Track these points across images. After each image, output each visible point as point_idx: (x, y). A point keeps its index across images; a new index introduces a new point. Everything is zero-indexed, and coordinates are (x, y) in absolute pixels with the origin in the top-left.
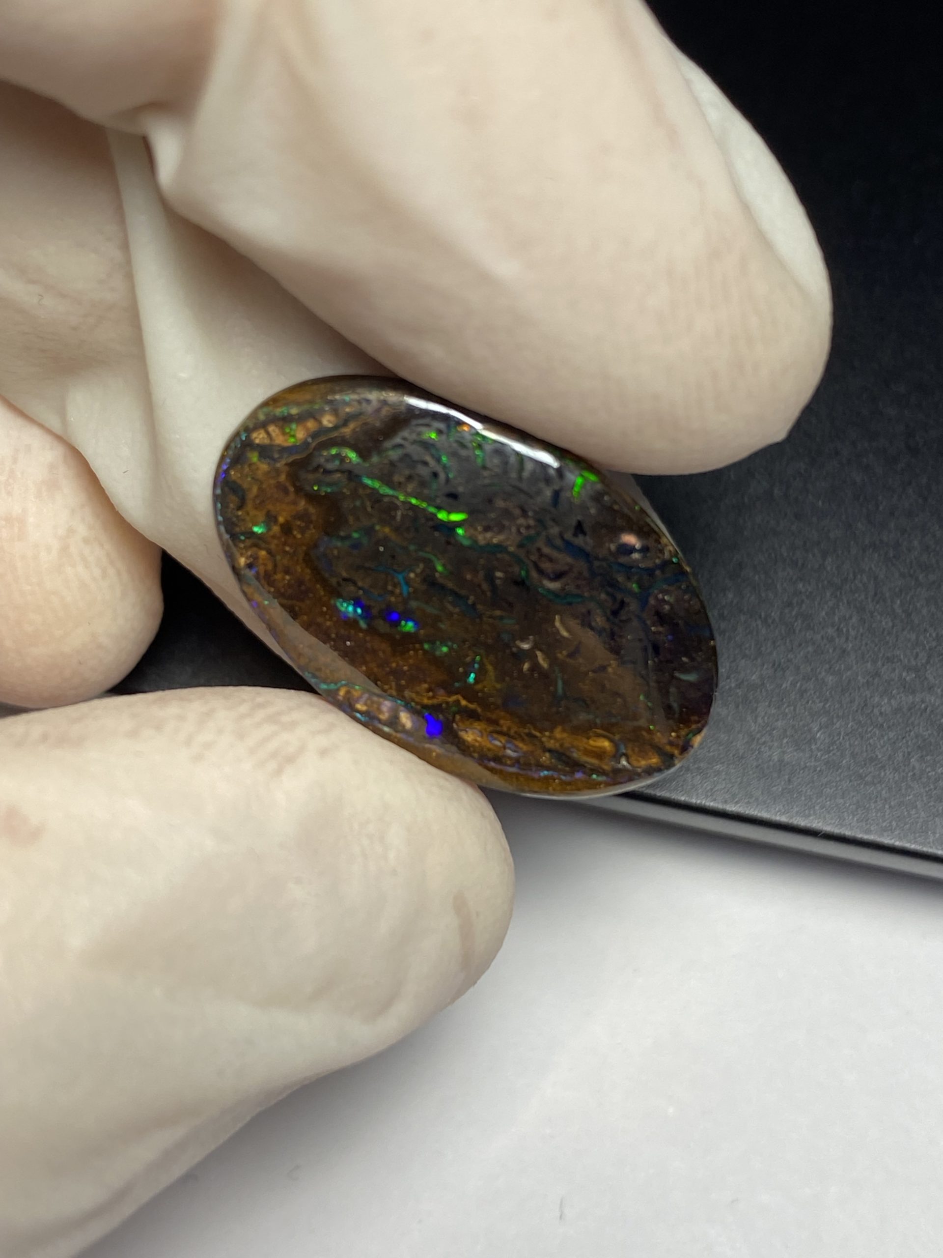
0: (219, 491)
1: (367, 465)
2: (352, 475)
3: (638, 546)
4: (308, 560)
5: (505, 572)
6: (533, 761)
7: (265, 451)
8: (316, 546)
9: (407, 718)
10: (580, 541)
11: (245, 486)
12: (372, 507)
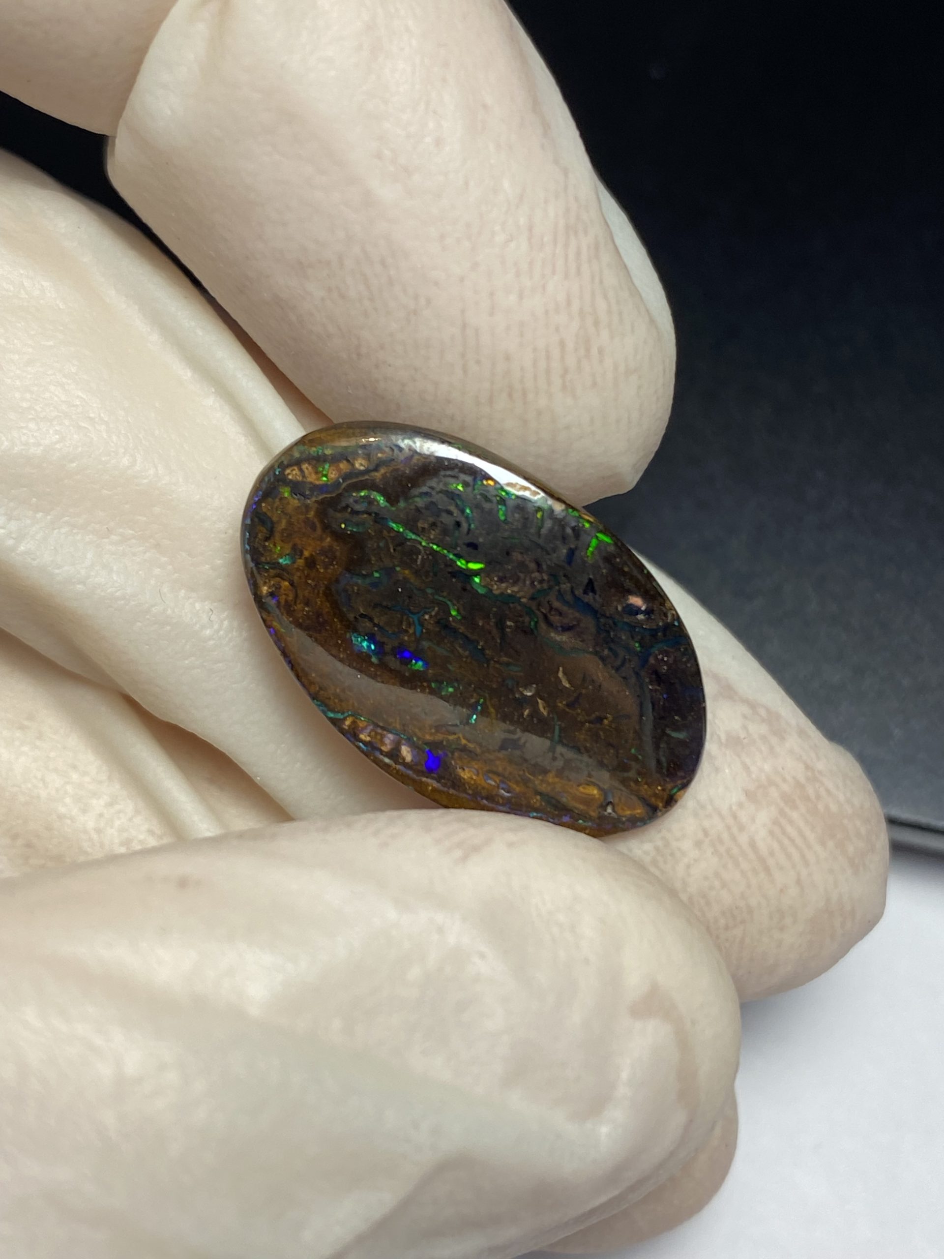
0: (248, 522)
1: (393, 509)
2: (379, 519)
3: (643, 608)
4: (328, 594)
5: (516, 622)
6: (524, 802)
7: (297, 488)
8: (337, 581)
9: (408, 752)
10: (589, 598)
11: (275, 519)
12: (394, 550)
